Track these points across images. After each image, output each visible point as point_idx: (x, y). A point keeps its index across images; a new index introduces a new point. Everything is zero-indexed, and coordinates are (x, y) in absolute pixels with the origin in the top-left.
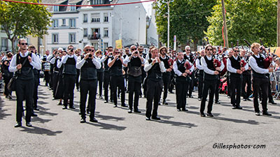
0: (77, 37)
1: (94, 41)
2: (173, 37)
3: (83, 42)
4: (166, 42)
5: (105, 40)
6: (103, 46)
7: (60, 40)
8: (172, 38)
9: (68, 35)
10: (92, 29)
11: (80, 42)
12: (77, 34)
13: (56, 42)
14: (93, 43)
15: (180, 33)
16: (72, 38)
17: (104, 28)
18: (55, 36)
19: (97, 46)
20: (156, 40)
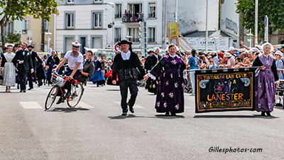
0: (104, 18)
1: (132, 25)
2: (263, 19)
3: (114, 27)
4: (252, 26)
5: (150, 23)
6: (147, 32)
7: (76, 23)
8: (261, 19)
9: (90, 14)
10: (131, 5)
11: (110, 26)
12: (104, 13)
13: (71, 27)
14: (130, 29)
15: (276, 12)
16: (96, 19)
17: (150, 3)
18: (69, 16)
19: (138, 33)
20: (235, 24)
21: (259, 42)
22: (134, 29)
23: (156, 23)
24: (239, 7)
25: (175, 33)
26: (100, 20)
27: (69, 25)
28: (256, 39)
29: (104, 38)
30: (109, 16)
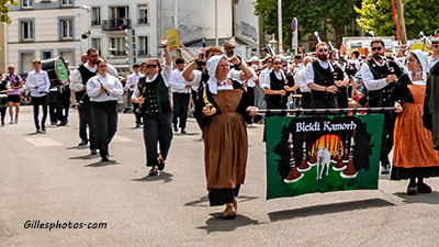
0: (76, 26)
1: (115, 34)
2: (290, 21)
3: (90, 37)
4: (275, 31)
5: (141, 31)
6: (137, 42)
7: (37, 33)
8: (287, 21)
9: (56, 21)
10: (113, 8)
11: (84, 37)
12: (76, 20)
13: (29, 39)
14: (113, 40)
15: (305, 13)
16: (65, 27)
17: (139, 6)
18: (26, 25)
19: (124, 44)
20: (254, 29)
21: (285, 50)
22: (119, 39)
23: (149, 31)
24: (258, 8)
25: (174, 43)
26: (71, 29)
27: (26, 37)
28: (281, 47)
29: (77, 53)
30: (83, 23)
